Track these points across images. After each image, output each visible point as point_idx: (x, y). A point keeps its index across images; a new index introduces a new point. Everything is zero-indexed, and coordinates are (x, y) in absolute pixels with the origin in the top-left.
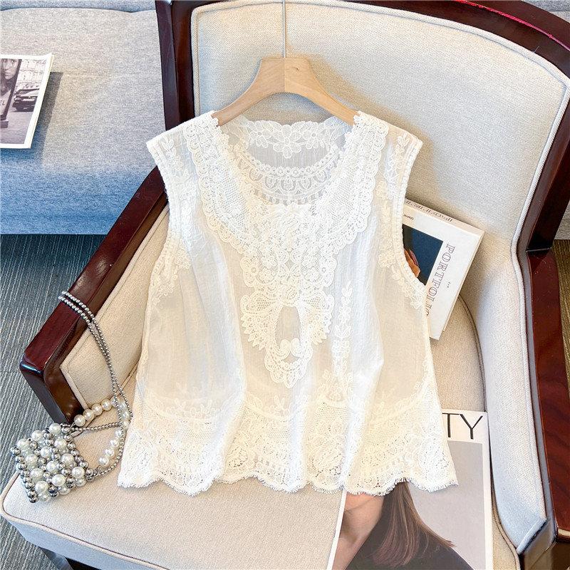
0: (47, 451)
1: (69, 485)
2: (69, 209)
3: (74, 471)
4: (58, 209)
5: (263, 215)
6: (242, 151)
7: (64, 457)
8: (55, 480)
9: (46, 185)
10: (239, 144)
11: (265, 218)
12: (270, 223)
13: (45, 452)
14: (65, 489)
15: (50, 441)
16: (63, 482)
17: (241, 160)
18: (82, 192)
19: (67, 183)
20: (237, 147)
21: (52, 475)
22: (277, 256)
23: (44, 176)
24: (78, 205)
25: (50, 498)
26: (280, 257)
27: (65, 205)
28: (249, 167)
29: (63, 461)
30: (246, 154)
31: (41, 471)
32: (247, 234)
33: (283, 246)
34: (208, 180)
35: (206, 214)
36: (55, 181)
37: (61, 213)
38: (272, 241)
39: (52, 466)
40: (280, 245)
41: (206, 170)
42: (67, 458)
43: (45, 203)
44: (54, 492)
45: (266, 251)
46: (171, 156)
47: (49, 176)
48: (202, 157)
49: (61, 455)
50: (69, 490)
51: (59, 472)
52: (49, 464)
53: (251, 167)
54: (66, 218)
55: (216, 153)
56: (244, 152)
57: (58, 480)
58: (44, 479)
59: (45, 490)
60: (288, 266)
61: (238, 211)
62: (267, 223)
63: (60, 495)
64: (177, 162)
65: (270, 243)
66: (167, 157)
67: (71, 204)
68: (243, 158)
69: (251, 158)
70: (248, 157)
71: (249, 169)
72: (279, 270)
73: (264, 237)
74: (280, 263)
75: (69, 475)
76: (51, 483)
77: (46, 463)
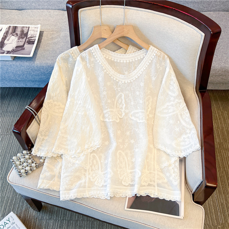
0: (23, 160)
1: (31, 170)
2: (41, 78)
3: (32, 165)
4: (37, 78)
7: (29, 161)
8: (27, 168)
9: (35, 70)
13: (22, 160)
14: (30, 172)
15: (24, 156)
16: (29, 169)
18: (47, 72)
19: (43, 69)
21: (25, 167)
23: (35, 67)
24: (45, 77)
25: (25, 175)
27: (40, 77)
29: (28, 162)
31: (22, 166)
36: (39, 68)
37: (38, 80)
39: (25, 164)
42: (30, 161)
43: (33, 76)
44: (27, 173)
47: (37, 66)
49: (28, 160)
50: (31, 172)
51: (27, 166)
52: (24, 164)
54: (39, 81)
57: (28, 168)
58: (23, 169)
59: (24, 172)
63: (29, 174)
67: (42, 77)
75: (31, 166)
76: (25, 170)
77: (23, 164)
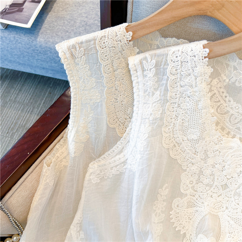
5: (216, 144)
6: (219, 86)
10: (219, 79)
11: (217, 147)
12: (220, 152)
17: (215, 94)
20: (215, 81)
22: (216, 178)
26: (218, 179)
28: (219, 101)
30: (222, 90)
32: (195, 156)
33: (224, 173)
34: (176, 105)
35: (164, 134)
38: (216, 166)
40: (222, 171)
41: (178, 96)
45: (208, 172)
46: (148, 76)
48: (178, 84)
53: (222, 102)
55: (194, 84)
56: (220, 88)
60: (222, 187)
61: (195, 137)
62: (217, 152)
64: (152, 83)
65: (213, 166)
66: (144, 76)
68: (217, 93)
69: (225, 94)
70: (223, 92)
71: (219, 104)
72: (213, 188)
73: (210, 161)
74: (216, 183)
